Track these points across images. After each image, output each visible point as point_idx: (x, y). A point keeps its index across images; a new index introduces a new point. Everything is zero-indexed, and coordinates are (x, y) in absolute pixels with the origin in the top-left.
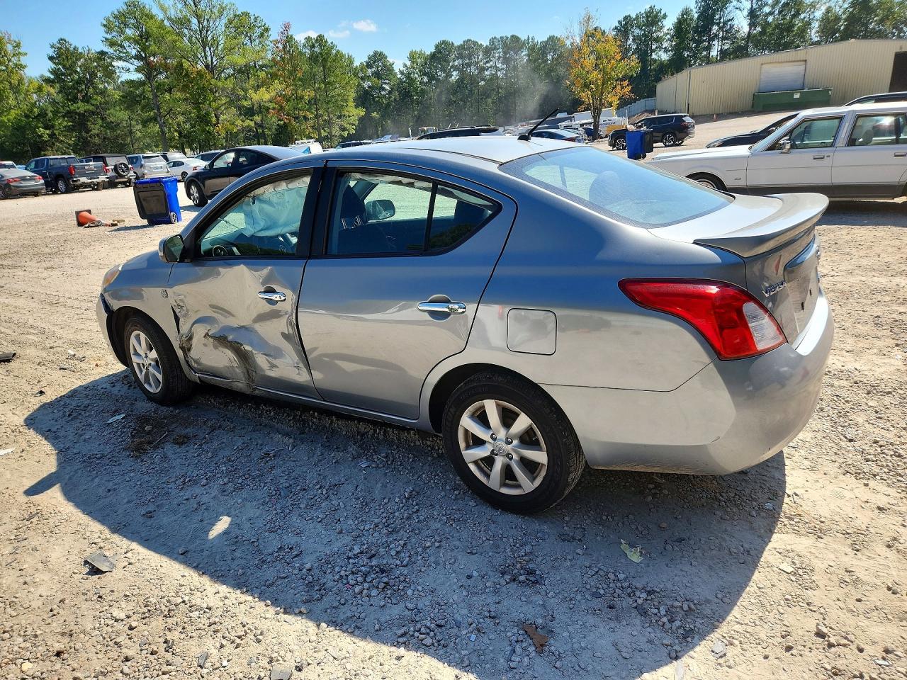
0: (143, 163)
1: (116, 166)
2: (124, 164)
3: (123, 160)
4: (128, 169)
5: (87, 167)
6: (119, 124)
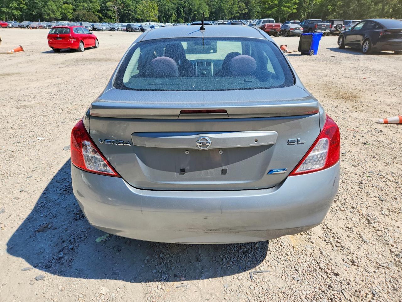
0: (351, 24)
1: (337, 25)
2: (341, 24)
3: (342, 23)
4: (342, 27)
5: (323, 25)
6: (365, 4)
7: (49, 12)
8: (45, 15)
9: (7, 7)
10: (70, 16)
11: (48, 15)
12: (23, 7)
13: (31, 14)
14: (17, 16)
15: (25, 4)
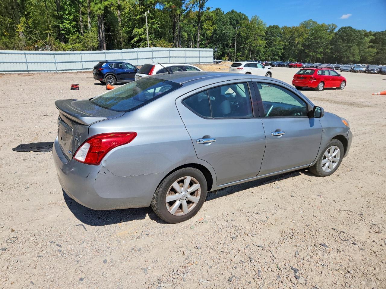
7: (350, 55)
8: (345, 58)
9: (314, 52)
10: (370, 59)
11: (348, 57)
12: (328, 51)
13: (332, 57)
14: (320, 58)
15: (330, 49)
